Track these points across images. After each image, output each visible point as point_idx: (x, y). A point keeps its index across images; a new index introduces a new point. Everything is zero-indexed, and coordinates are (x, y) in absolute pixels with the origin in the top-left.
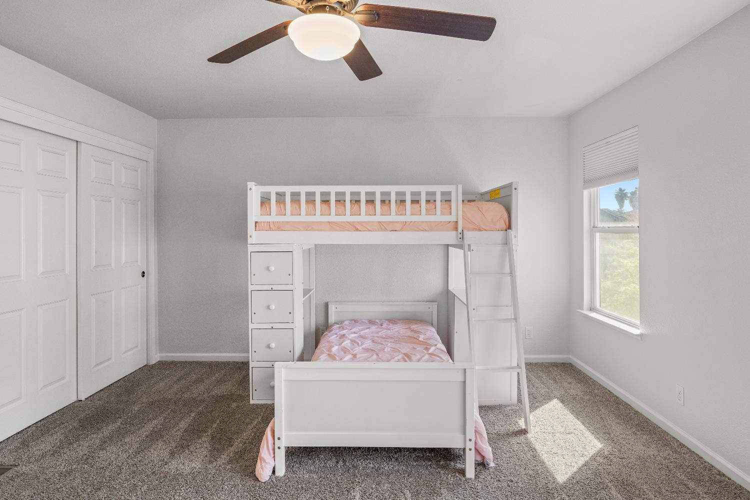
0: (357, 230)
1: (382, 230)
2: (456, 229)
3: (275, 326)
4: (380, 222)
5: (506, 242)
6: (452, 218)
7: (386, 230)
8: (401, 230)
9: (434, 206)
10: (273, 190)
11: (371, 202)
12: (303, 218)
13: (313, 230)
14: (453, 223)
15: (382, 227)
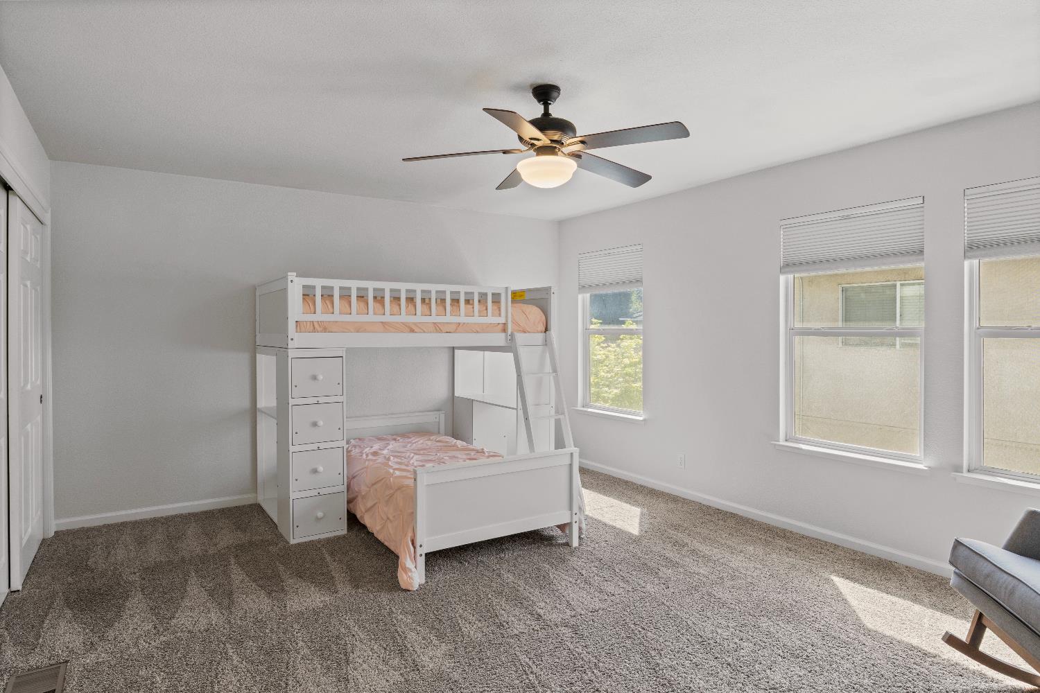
0: (412, 331)
1: (437, 332)
2: (504, 330)
3: (322, 446)
4: (435, 323)
5: (546, 343)
6: (502, 320)
7: (441, 331)
8: (455, 332)
9: (484, 308)
10: (318, 283)
11: (396, 299)
12: (354, 318)
13: (365, 331)
14: (502, 325)
15: (437, 328)
